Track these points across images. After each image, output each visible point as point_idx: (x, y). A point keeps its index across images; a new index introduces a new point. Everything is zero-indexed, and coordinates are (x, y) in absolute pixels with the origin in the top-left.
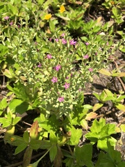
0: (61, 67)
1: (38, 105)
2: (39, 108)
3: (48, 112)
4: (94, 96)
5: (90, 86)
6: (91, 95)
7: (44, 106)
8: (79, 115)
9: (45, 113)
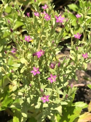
0: (45, 53)
1: (9, 105)
2: (10, 109)
3: (25, 115)
4: (88, 88)
5: (82, 75)
6: (84, 87)
7: (18, 105)
8: (69, 117)
9: (20, 116)
